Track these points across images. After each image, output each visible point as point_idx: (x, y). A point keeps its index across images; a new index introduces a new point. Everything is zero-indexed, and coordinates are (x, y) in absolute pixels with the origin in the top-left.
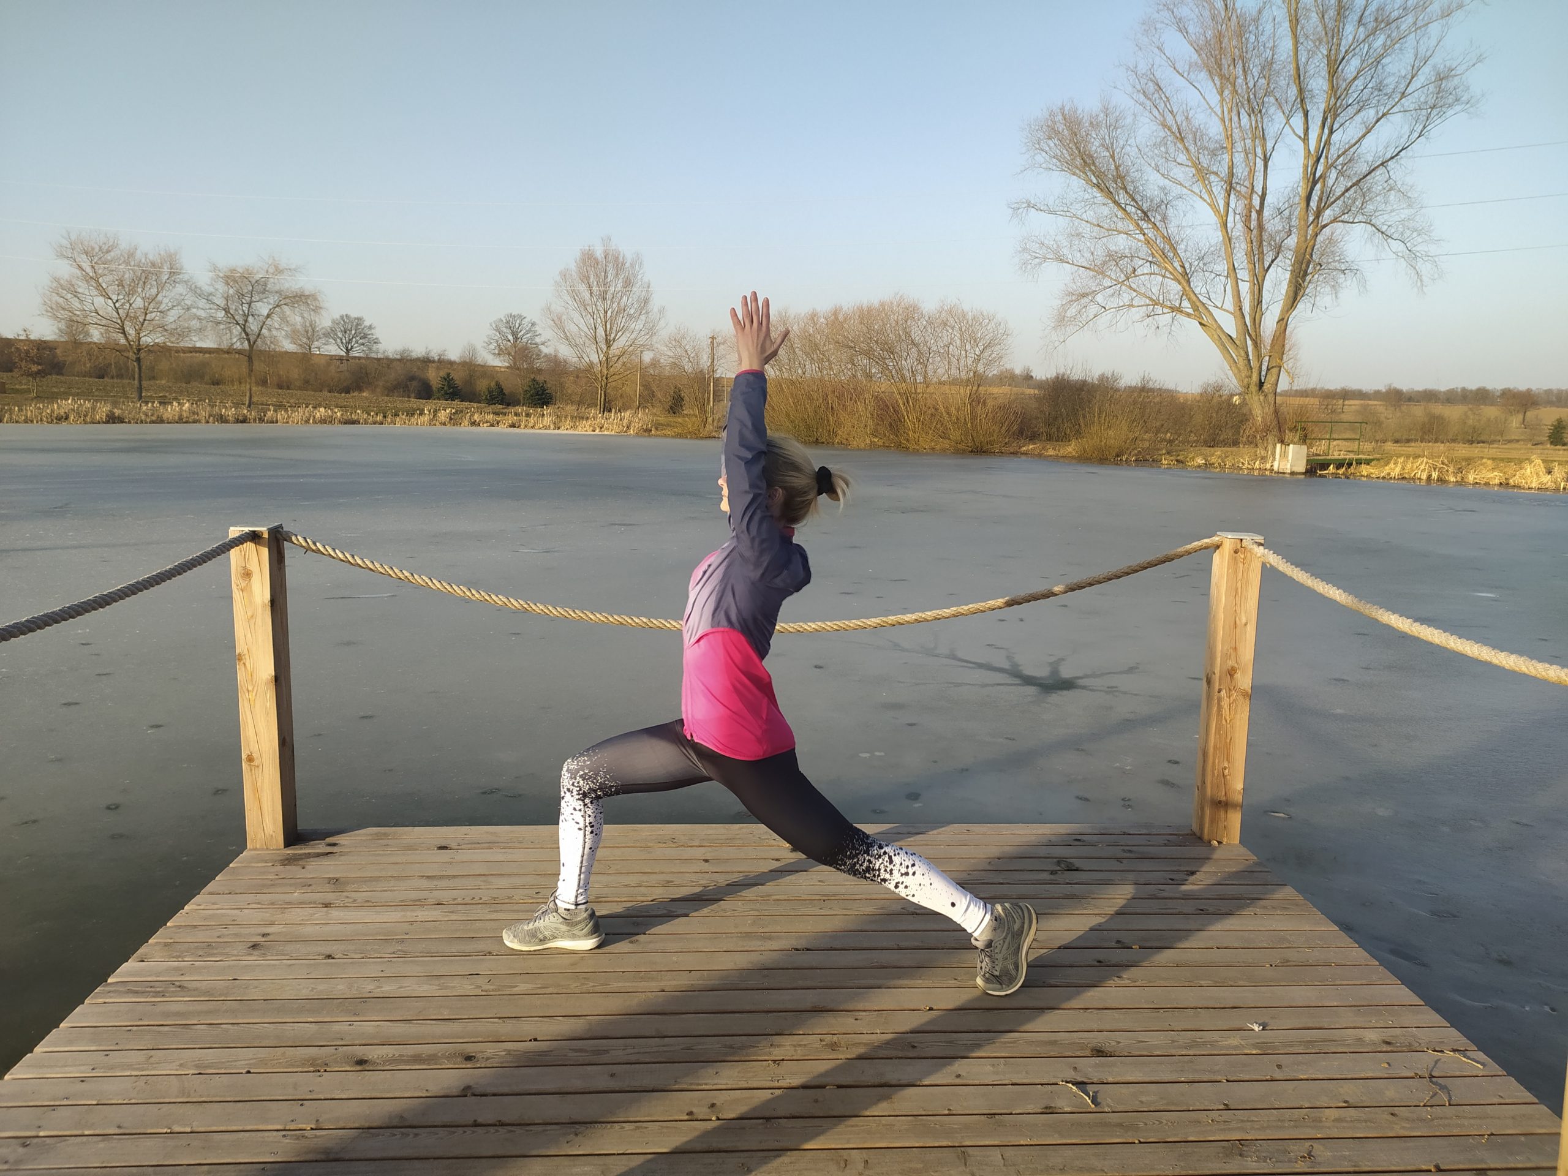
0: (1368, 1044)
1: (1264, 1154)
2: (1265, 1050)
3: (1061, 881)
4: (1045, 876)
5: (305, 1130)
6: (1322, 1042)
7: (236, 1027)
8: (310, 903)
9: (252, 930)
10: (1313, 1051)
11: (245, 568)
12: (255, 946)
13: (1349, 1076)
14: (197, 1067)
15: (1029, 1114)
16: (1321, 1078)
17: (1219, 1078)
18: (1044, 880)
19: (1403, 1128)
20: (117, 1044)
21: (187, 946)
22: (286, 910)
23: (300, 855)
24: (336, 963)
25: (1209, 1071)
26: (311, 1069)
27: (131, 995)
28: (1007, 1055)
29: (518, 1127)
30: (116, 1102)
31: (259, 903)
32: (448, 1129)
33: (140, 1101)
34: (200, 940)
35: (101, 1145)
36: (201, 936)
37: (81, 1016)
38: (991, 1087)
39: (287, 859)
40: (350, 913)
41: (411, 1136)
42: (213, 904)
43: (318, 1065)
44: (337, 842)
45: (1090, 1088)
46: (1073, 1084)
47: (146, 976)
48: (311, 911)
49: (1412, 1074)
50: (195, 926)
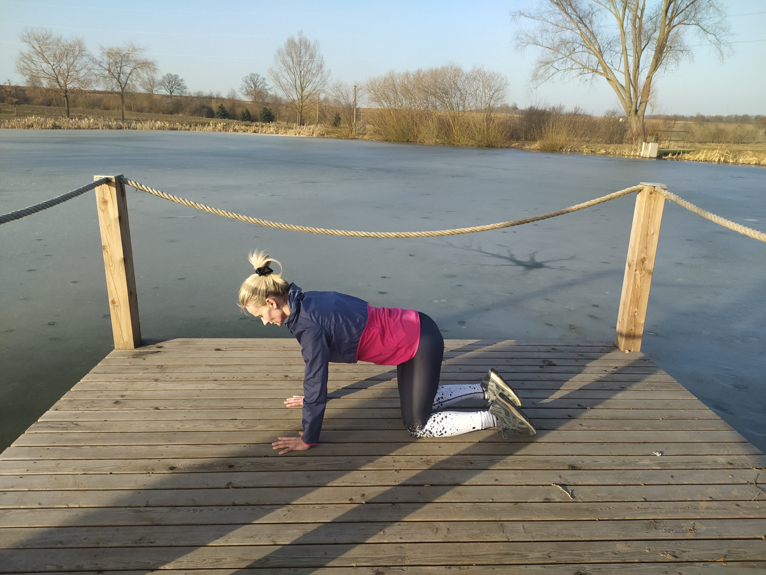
0: (719, 464)
1: (669, 528)
2: (664, 467)
3: (546, 371)
4: (537, 368)
5: (140, 507)
6: (693, 463)
7: (105, 448)
8: (147, 379)
9: (116, 393)
10: (690, 468)
11: (104, 198)
12: (117, 402)
13: (711, 483)
14: (84, 470)
15: (536, 502)
16: (696, 483)
17: (639, 483)
18: (537, 371)
19: (744, 513)
20: (41, 456)
21: (80, 401)
22: (134, 383)
23: (143, 352)
24: (160, 412)
25: (633, 479)
26: (145, 472)
27: (50, 429)
28: (522, 468)
29: (258, 506)
30: (39, 490)
31: (119, 379)
32: (219, 507)
33: (52, 489)
34: (88, 399)
35: (30, 514)
36: (89, 397)
37: (22, 440)
38: (515, 486)
39: (136, 355)
40: (168, 385)
41: (199, 511)
42: (96, 379)
43: (149, 470)
44: (163, 346)
45: (570, 488)
46: (560, 485)
47: (57, 419)
48: (147, 383)
49: (746, 482)
50: (86, 391)
